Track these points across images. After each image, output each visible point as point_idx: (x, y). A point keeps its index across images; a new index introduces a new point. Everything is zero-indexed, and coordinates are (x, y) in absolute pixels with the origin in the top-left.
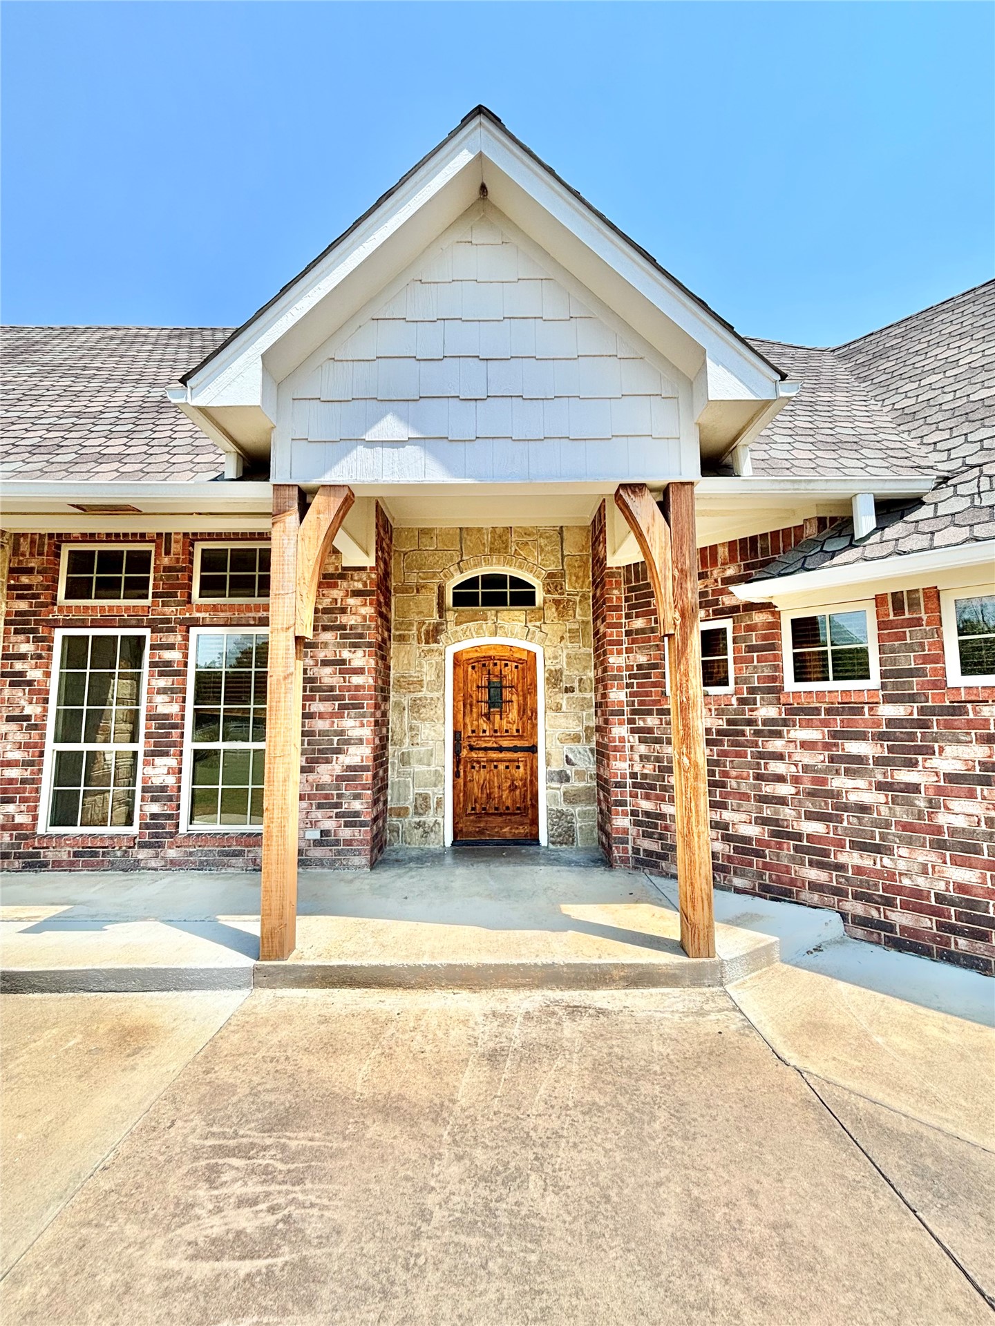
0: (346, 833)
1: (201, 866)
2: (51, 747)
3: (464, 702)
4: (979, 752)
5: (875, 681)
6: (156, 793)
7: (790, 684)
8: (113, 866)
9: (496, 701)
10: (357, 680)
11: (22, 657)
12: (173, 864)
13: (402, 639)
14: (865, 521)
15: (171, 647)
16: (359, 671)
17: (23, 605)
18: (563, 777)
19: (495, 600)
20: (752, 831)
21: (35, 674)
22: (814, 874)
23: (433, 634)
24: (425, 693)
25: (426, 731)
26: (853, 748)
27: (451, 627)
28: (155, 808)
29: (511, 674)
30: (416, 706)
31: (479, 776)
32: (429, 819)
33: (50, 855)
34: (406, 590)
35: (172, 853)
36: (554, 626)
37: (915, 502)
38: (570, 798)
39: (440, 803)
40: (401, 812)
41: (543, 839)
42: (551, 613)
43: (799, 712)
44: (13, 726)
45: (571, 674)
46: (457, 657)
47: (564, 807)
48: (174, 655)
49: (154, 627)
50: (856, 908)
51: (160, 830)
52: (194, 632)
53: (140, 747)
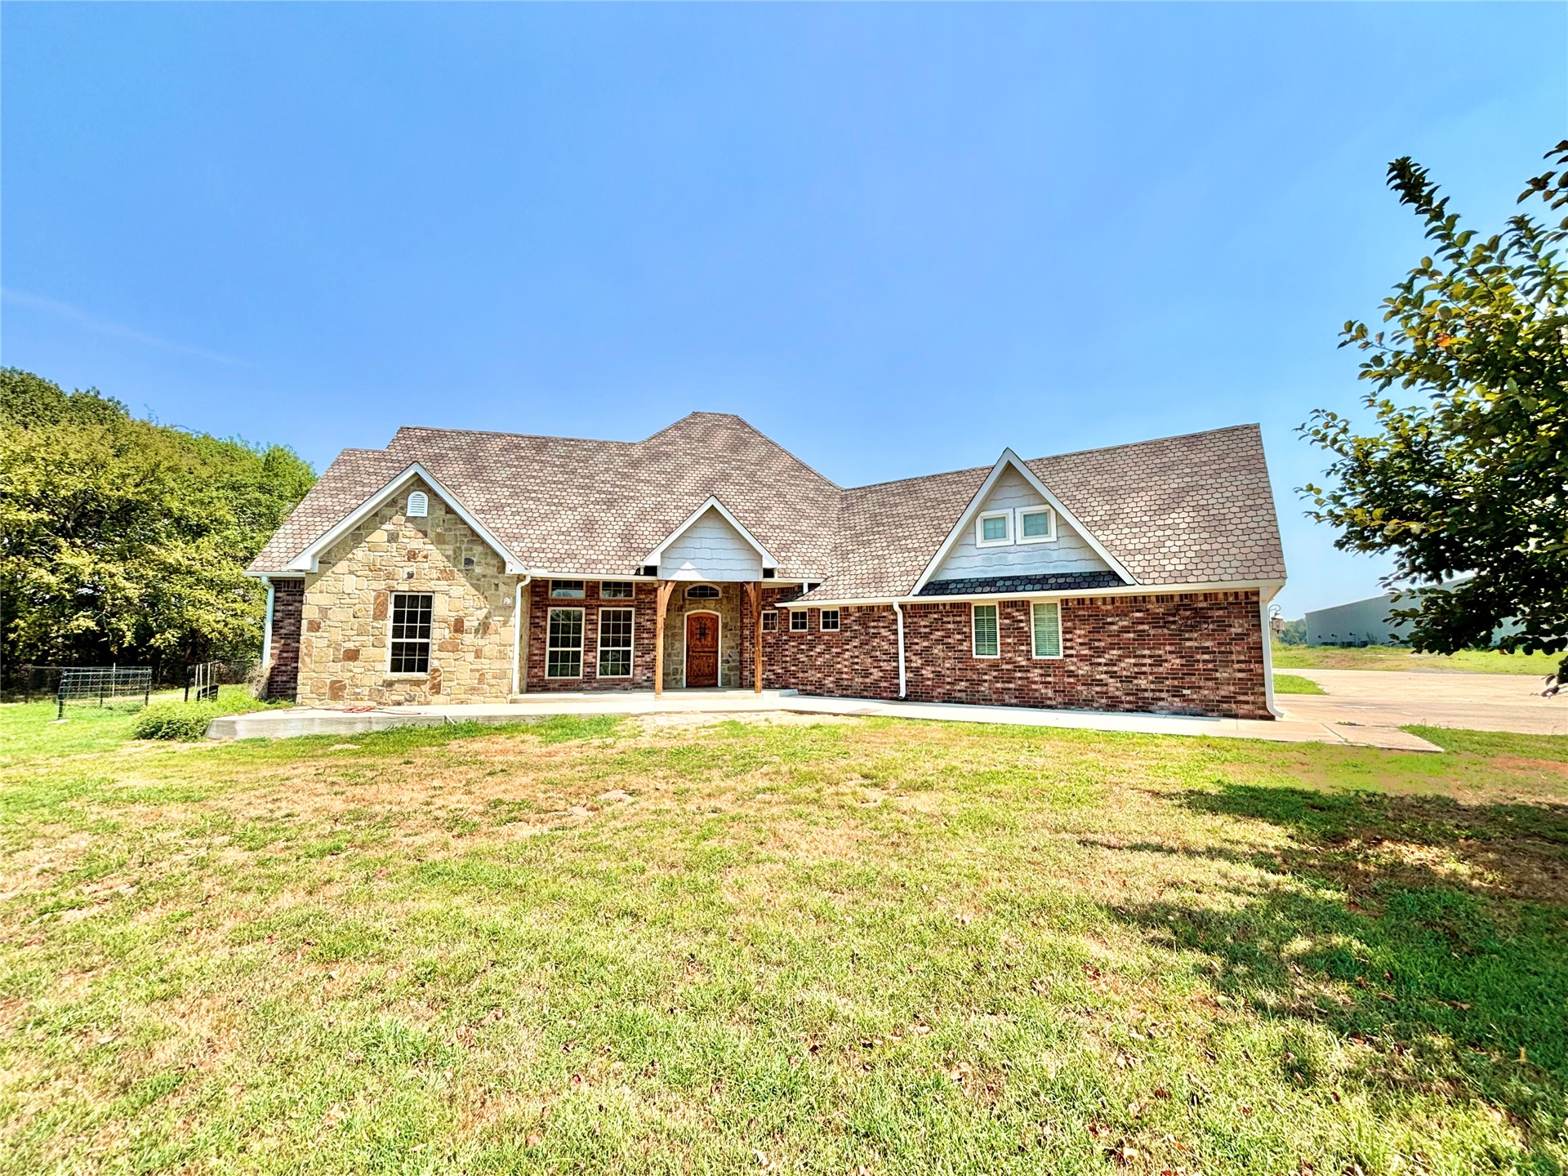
1: (606, 689)
2: (548, 649)
3: (691, 634)
4: (823, 647)
5: (807, 630)
6: (588, 665)
7: (791, 630)
8: (573, 690)
9: (703, 634)
11: (538, 617)
12: (595, 689)
14: (806, 589)
15: (593, 614)
17: (537, 599)
18: (728, 662)
19: (705, 595)
20: (780, 671)
21: (543, 624)
22: (793, 680)
23: (680, 609)
24: (677, 630)
25: (677, 645)
26: (803, 647)
27: (687, 606)
28: (588, 670)
29: (709, 624)
30: (674, 635)
31: (696, 662)
32: (678, 677)
33: (551, 686)
35: (595, 685)
36: (725, 605)
37: (818, 585)
38: (730, 669)
39: (682, 671)
40: (668, 674)
41: (719, 684)
42: (725, 602)
43: (792, 638)
44: (536, 642)
45: (731, 624)
46: (688, 617)
47: (727, 671)
48: (594, 617)
49: (587, 607)
50: (801, 687)
51: (590, 678)
52: (601, 609)
53: (582, 649)
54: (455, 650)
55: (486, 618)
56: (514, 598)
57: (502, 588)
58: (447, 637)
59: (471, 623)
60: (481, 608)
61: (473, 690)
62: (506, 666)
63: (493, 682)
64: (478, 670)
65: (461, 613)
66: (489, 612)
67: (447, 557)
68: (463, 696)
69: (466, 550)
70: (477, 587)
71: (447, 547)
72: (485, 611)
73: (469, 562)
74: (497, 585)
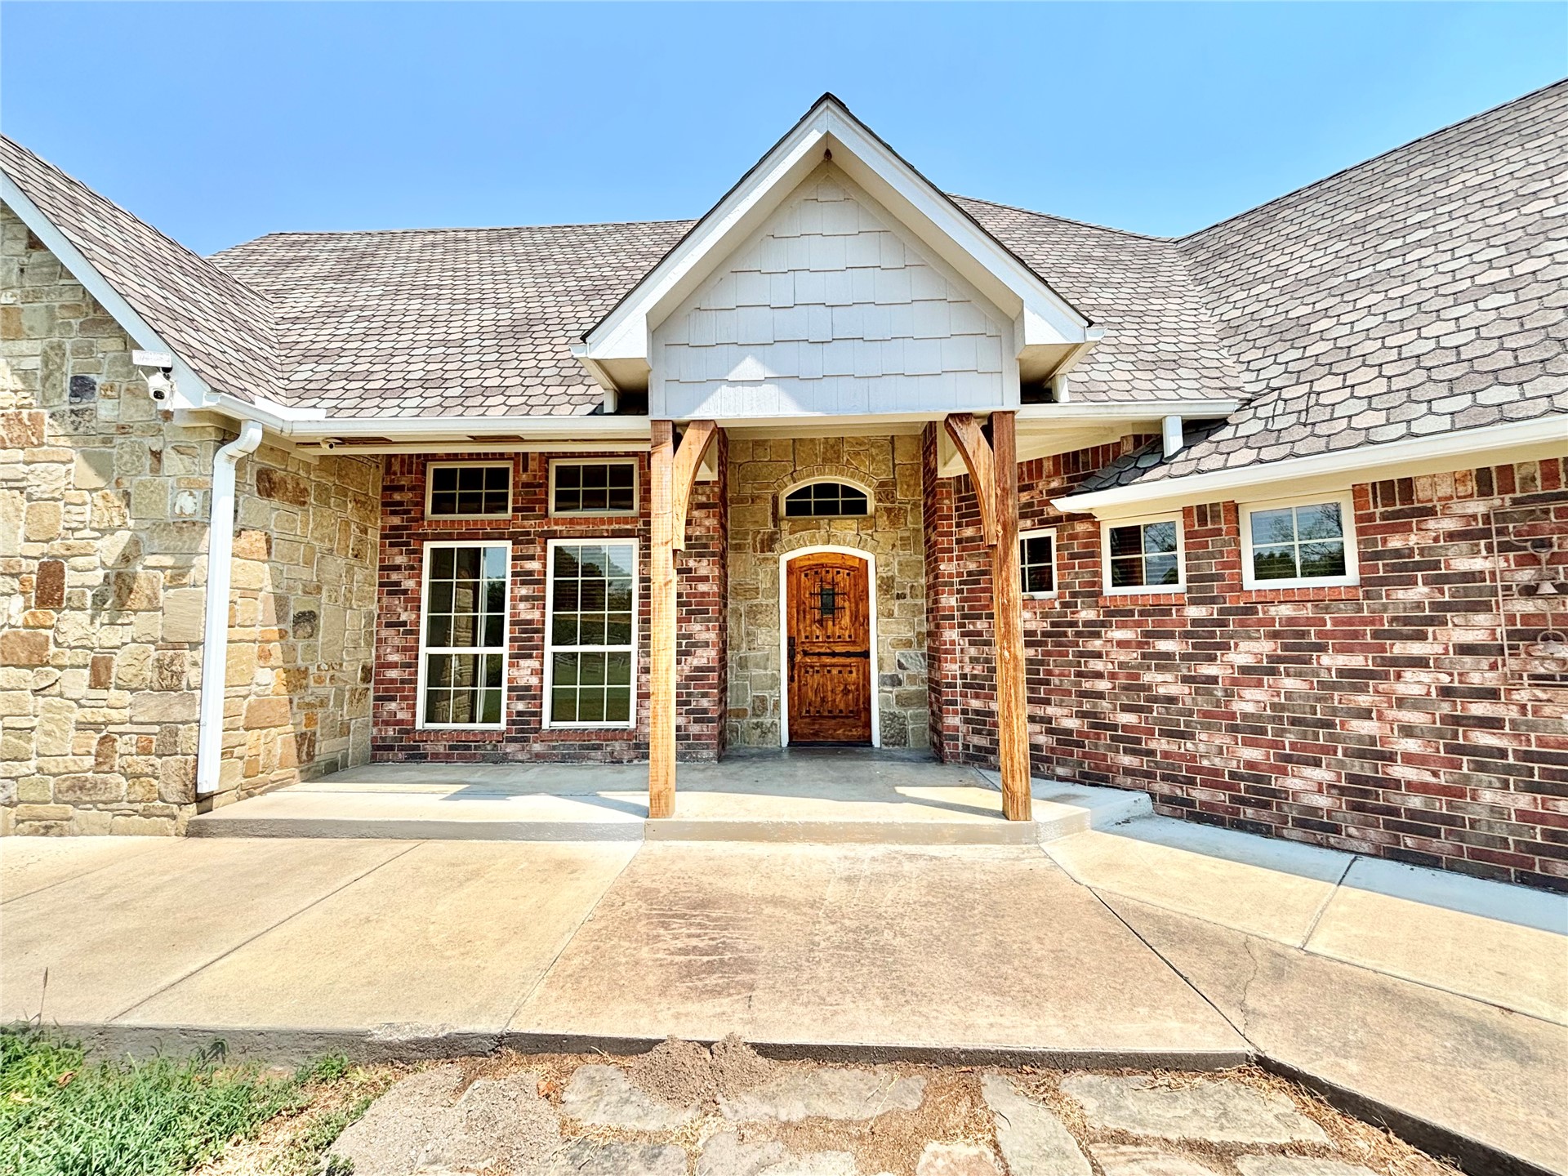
0: (695, 729)
1: (564, 759)
2: (425, 651)
3: (798, 608)
4: (1267, 647)
5: (1182, 585)
6: (521, 692)
7: (1108, 589)
8: (485, 759)
9: (829, 608)
10: (703, 587)
11: (397, 568)
12: (538, 758)
13: (738, 548)
14: (1173, 440)
15: (532, 558)
16: (705, 579)
17: (396, 521)
18: (896, 681)
19: (827, 509)
20: (1072, 723)
21: (410, 584)
22: (1127, 760)
23: (769, 543)
24: (760, 600)
25: (762, 637)
26: (1163, 646)
27: (786, 536)
28: (521, 706)
29: (843, 580)
30: (753, 613)
31: (814, 680)
32: (767, 720)
33: (429, 748)
34: (742, 500)
35: (537, 747)
36: (886, 534)
37: (1222, 422)
38: (903, 701)
39: (777, 705)
40: (740, 714)
41: (876, 741)
42: (883, 521)
43: (1117, 614)
44: (392, 631)
45: (903, 581)
46: (790, 564)
47: (896, 710)
48: (534, 565)
49: (515, 539)
50: (1163, 788)
51: (525, 726)
52: (552, 544)
53: (504, 650)
54: (37, 661)
55: (126, 558)
56: (208, 495)
57: (173, 463)
58: (18, 619)
59: (83, 577)
60: (111, 531)
61: (78, 789)
62: (178, 712)
63: (140, 763)
64: (95, 726)
65: (57, 547)
66: (135, 542)
67: (25, 376)
68: (53, 810)
69: (76, 352)
70: (101, 465)
71: (23, 346)
72: (124, 537)
73: (82, 386)
74: (157, 455)
